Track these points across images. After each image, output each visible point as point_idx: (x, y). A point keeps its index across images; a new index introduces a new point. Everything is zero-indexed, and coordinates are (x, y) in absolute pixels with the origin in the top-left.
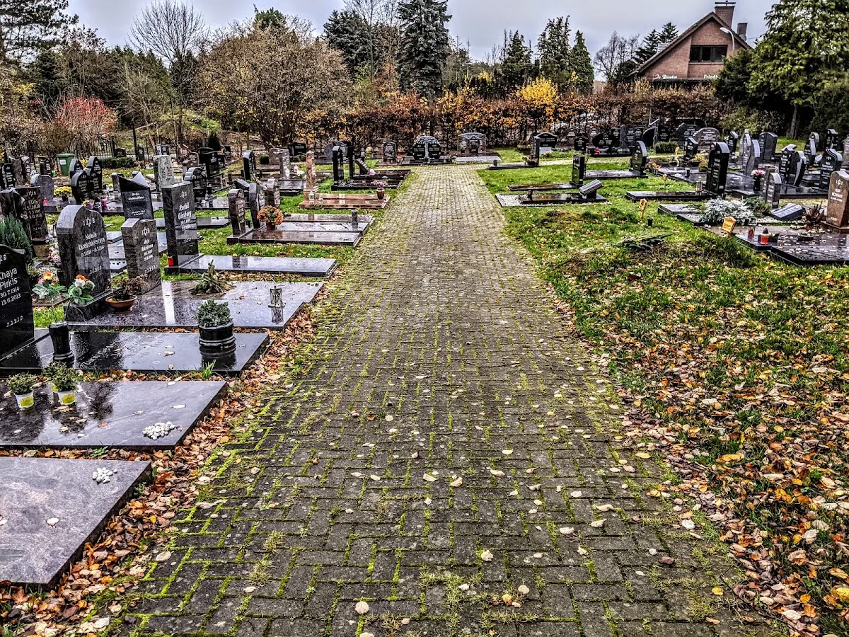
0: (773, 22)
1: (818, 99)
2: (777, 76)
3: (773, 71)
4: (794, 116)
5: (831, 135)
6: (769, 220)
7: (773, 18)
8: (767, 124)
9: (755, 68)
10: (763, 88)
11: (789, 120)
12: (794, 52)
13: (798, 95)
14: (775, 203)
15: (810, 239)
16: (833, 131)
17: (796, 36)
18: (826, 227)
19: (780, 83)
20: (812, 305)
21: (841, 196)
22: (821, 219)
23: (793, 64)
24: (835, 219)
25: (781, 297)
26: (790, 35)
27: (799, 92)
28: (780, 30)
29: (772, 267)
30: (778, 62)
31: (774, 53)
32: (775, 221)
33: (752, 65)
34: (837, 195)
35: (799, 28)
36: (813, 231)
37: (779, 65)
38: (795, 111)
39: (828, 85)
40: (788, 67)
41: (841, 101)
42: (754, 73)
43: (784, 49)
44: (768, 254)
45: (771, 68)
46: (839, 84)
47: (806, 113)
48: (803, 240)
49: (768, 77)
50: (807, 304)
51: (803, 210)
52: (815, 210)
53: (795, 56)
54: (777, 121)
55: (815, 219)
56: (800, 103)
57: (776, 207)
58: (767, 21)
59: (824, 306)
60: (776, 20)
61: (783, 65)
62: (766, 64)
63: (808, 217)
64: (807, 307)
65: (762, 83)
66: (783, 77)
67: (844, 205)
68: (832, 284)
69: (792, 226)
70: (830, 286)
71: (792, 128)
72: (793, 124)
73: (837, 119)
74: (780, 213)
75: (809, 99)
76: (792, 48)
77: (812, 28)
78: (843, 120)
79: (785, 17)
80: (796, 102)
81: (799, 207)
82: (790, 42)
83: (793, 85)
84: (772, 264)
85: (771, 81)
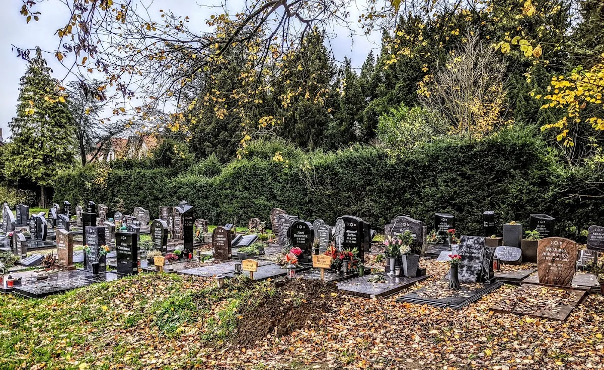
0: (15, 129)
1: (55, 181)
2: (24, 166)
3: (21, 161)
4: (42, 193)
5: (66, 205)
6: (19, 268)
7: (14, 126)
8: (24, 199)
9: (7, 160)
10: (15, 174)
11: (39, 196)
12: (33, 150)
13: (42, 179)
14: (24, 255)
15: (45, 278)
16: (68, 203)
17: (33, 139)
18: (59, 267)
19: (27, 170)
20: (38, 327)
21: (64, 245)
22: (54, 262)
23: (35, 158)
24: (64, 261)
25: (16, 326)
26: (28, 138)
27: (42, 177)
28: (21, 135)
29: (14, 304)
30: (23, 156)
31: (19, 150)
32: (24, 268)
33: (4, 158)
34: (62, 245)
35: (34, 135)
36: (50, 271)
37: (25, 158)
38: (42, 189)
39: (60, 173)
40: (31, 160)
41: (70, 183)
42: (7, 163)
43: (26, 148)
44: (13, 294)
45: (19, 160)
46: (67, 172)
47: (49, 191)
48: (41, 279)
49: (18, 166)
50: (34, 327)
51: (43, 257)
52: (49, 257)
53: (34, 153)
54: (31, 196)
55: (50, 263)
56: (44, 184)
57: (24, 257)
58: (10, 128)
59: (47, 326)
60: (17, 128)
61: (27, 159)
62: (15, 157)
63: (46, 262)
64: (34, 329)
65: (15, 170)
66: (29, 166)
67: (67, 251)
68: (56, 308)
69: (35, 270)
70: (54, 310)
71: (43, 201)
72: (42, 198)
73: (69, 194)
74: (27, 262)
75: (50, 181)
76: (31, 147)
77: (43, 136)
78: (73, 195)
79: (23, 127)
80: (41, 183)
81: (39, 256)
82: (29, 143)
83: (36, 172)
84: (15, 301)
85: (21, 169)
